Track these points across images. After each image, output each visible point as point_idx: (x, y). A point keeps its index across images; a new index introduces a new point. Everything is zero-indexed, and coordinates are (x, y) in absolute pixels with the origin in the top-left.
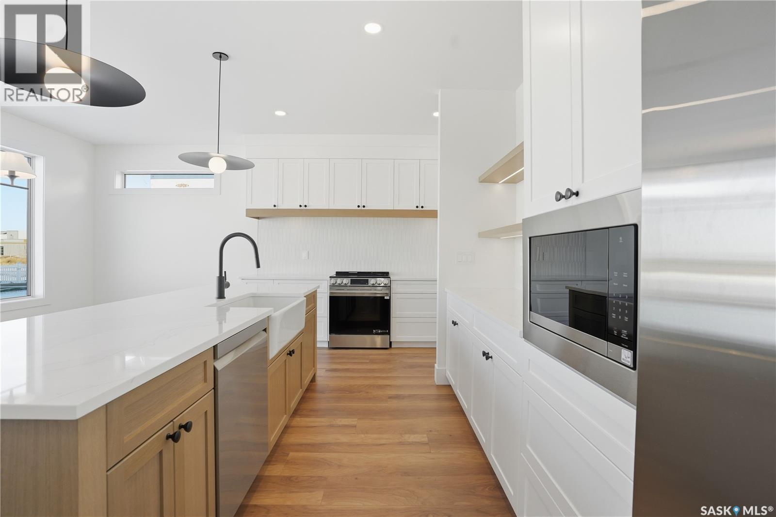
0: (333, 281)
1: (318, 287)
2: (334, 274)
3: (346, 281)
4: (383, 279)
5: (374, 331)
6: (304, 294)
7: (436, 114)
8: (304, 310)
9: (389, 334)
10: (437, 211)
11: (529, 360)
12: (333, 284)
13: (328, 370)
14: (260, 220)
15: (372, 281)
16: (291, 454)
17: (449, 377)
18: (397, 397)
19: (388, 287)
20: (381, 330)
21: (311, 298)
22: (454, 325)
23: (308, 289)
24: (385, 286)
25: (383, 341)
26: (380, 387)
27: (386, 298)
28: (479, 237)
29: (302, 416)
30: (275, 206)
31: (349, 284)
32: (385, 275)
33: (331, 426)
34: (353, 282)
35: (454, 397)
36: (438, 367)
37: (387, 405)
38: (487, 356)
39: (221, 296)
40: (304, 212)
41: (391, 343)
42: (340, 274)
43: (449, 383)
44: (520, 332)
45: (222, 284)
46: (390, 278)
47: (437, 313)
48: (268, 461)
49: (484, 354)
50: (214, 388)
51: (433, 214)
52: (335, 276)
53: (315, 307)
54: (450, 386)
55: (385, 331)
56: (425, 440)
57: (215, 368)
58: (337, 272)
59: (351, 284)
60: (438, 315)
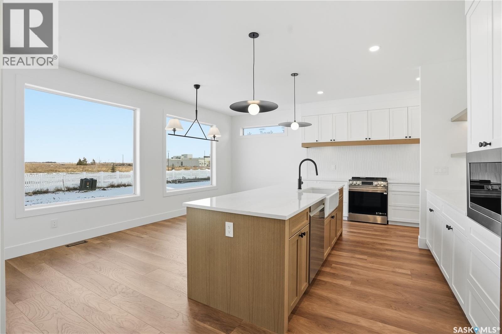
0: (351, 182)
1: (344, 186)
2: (351, 178)
3: (359, 182)
4: (382, 182)
5: (377, 213)
6: (338, 188)
7: (418, 79)
8: (338, 196)
9: (387, 215)
10: (419, 139)
11: (470, 228)
12: (351, 184)
13: (348, 232)
14: (308, 149)
15: (375, 183)
16: (333, 265)
17: (429, 245)
18: (392, 250)
19: (386, 187)
20: (381, 213)
21: (341, 191)
22: (431, 211)
23: (339, 186)
24: (384, 186)
25: (382, 220)
26: (381, 244)
27: (384, 193)
28: (452, 157)
29: (336, 250)
30: (317, 141)
31: (361, 185)
32: (384, 179)
33: (353, 257)
34: (363, 183)
35: (431, 256)
36: (421, 237)
37: (385, 253)
38: (449, 228)
39: (300, 188)
40: (333, 144)
41: (388, 221)
42: (354, 179)
43: (428, 248)
44: (466, 213)
45: (300, 183)
46: (387, 181)
47: (420, 205)
48: (323, 265)
49: (447, 226)
50: (309, 223)
51: (417, 141)
52: (351, 179)
53: (342, 196)
54: (429, 250)
55: (384, 214)
56: (410, 273)
57: (310, 215)
58: (352, 177)
59: (362, 184)
60: (420, 206)
